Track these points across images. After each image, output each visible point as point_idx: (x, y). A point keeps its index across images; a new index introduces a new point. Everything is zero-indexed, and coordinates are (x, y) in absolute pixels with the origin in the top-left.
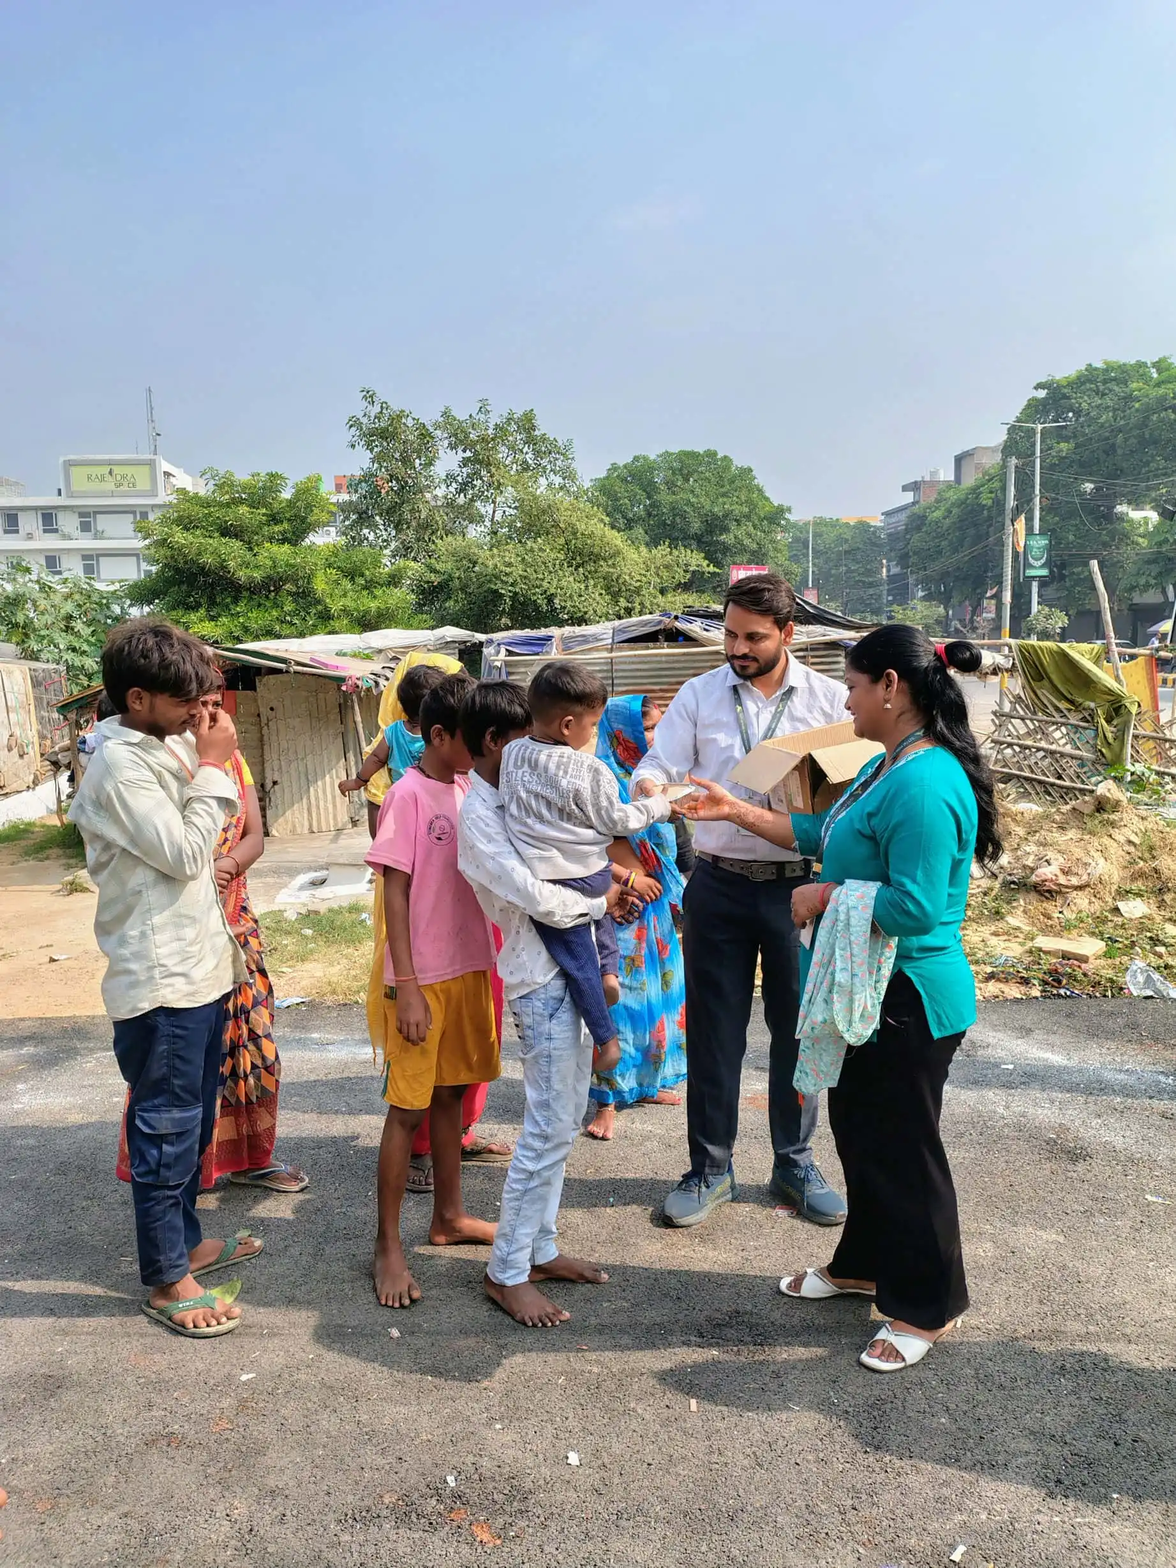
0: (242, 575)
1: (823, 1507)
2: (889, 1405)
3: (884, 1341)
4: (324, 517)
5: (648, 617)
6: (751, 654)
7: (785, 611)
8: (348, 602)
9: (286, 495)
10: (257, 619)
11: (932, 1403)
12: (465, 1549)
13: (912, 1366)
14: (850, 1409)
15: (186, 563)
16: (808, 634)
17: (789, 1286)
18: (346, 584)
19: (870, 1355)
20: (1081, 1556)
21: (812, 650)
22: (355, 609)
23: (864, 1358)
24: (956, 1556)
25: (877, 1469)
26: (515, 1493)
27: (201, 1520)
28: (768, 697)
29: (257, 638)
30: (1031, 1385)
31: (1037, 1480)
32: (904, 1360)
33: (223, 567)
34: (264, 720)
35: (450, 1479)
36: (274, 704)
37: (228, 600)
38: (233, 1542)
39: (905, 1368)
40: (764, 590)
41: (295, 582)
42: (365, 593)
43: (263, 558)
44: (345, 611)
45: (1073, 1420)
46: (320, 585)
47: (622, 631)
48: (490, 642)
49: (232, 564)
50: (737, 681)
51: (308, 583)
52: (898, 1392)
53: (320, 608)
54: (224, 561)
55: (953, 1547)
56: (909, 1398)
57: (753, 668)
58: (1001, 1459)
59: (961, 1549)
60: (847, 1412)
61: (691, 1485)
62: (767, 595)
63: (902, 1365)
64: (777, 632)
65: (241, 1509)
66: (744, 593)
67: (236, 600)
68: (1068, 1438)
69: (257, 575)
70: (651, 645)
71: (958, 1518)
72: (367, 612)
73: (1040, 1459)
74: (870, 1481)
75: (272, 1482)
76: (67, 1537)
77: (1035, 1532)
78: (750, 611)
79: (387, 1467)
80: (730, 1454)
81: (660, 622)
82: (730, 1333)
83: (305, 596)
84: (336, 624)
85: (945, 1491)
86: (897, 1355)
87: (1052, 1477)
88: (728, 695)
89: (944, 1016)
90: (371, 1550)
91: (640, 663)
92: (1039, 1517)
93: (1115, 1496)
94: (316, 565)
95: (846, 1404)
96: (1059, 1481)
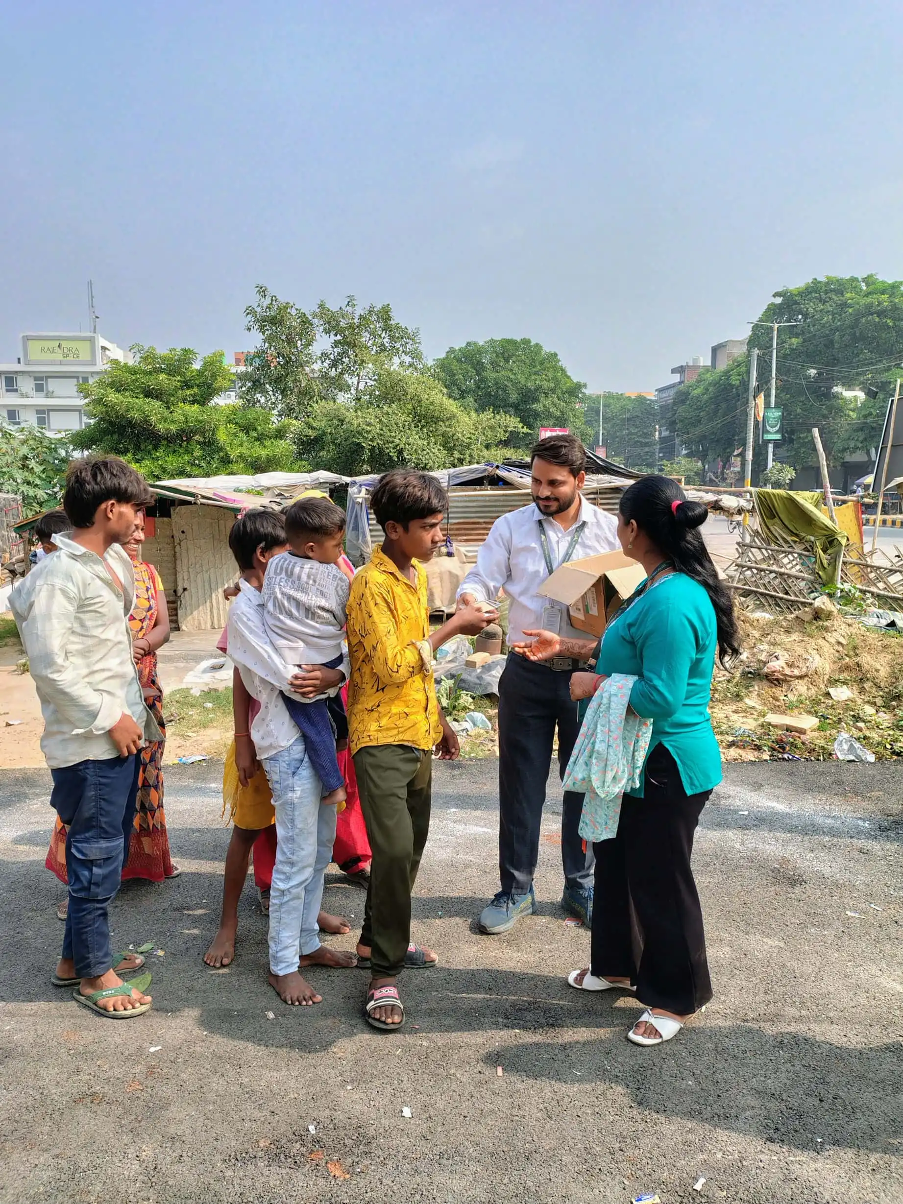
0: (161, 427)
1: (598, 1149)
2: (649, 1072)
3: (646, 1022)
4: (226, 384)
5: (475, 466)
6: (553, 496)
7: (578, 463)
8: (244, 450)
9: (197, 366)
10: (173, 462)
11: (682, 1070)
12: (321, 1182)
13: (667, 1041)
14: (620, 1074)
15: (117, 417)
16: (598, 481)
17: (576, 980)
18: (243, 436)
19: (634, 1033)
20: (793, 1186)
21: (601, 493)
22: (250, 456)
23: (631, 1035)
24: (698, 1186)
25: (639, 1120)
26: (361, 1138)
27: (116, 1160)
28: (566, 529)
29: (172, 477)
30: (757, 1056)
31: (761, 1128)
32: (661, 1037)
33: (147, 421)
34: (177, 541)
35: (311, 1128)
36: (185, 529)
37: (150, 447)
38: (141, 1177)
39: (662, 1043)
40: (561, 446)
41: (203, 434)
42: (257, 443)
43: (178, 415)
44: (241, 456)
45: (788, 1082)
46: (222, 437)
47: (456, 476)
48: (354, 483)
49: (153, 418)
50: (542, 517)
51: (213, 435)
52: (656, 1061)
53: (221, 454)
54: (147, 416)
55: (696, 1179)
56: (665, 1066)
57: (554, 506)
58: (733, 1112)
59: (702, 1181)
60: (617, 1077)
61: (497, 1133)
62: (564, 451)
63: (659, 1040)
64: (572, 479)
65: (148, 1152)
66: (546, 449)
67: (156, 448)
68: (784, 1097)
69: (173, 428)
70: (478, 487)
71: (700, 1157)
72: (258, 458)
73: (764, 1112)
74: (634, 1129)
75: (172, 1130)
76: (11, 1173)
77: (758, 1168)
78: (550, 462)
79: (263, 1119)
80: (527, 1109)
81: (485, 470)
82: (529, 1016)
83: (210, 445)
84: (234, 467)
85: (691, 1137)
86: (656, 1033)
87: (772, 1125)
88: (535, 527)
89: (694, 777)
90: (248, 1183)
91: (469, 501)
92: (762, 1157)
93: (819, 1140)
94: (219, 421)
95: (617, 1070)
96: (777, 1129)
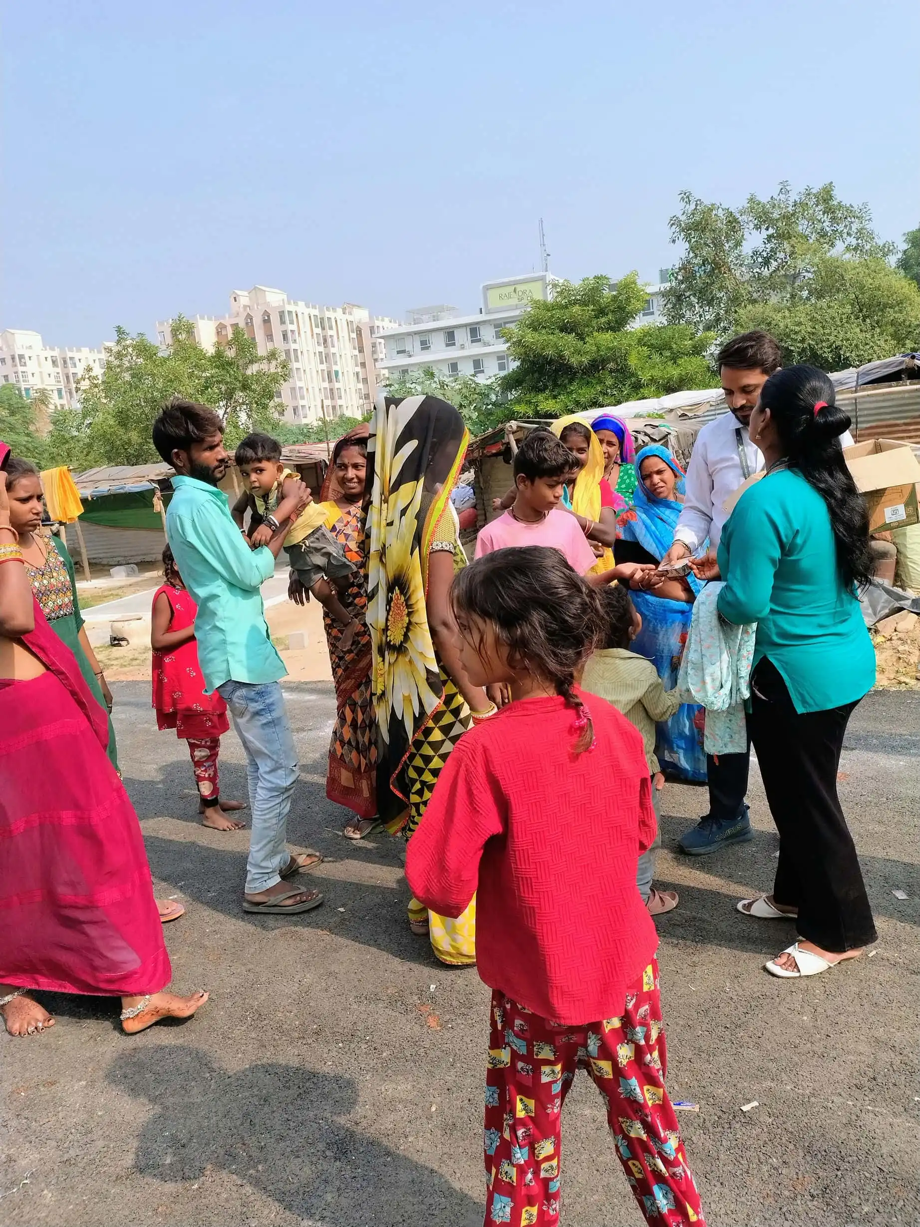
0: (574, 361)
2: (769, 1000)
3: (790, 955)
4: (639, 305)
5: (892, 359)
7: (771, 360)
8: (656, 373)
9: (607, 293)
10: (586, 394)
11: (805, 1005)
13: (807, 976)
14: (735, 998)
15: (534, 356)
17: (745, 906)
18: (656, 358)
19: (774, 963)
20: (852, 1131)
22: (661, 378)
24: (745, 1108)
25: (727, 1040)
29: (585, 408)
32: (799, 971)
33: (561, 357)
35: (433, 987)
37: (566, 381)
39: (797, 977)
41: (615, 360)
42: (670, 363)
43: (590, 346)
44: (653, 380)
46: (633, 362)
47: (866, 374)
49: (566, 353)
51: (626, 360)
52: (782, 992)
53: (633, 379)
54: (561, 351)
55: (749, 1101)
56: (788, 999)
58: (833, 1054)
59: (755, 1104)
60: (732, 998)
63: (797, 975)
67: (571, 381)
68: (906, 1051)
69: (585, 360)
70: (895, 383)
72: (670, 379)
73: (871, 1060)
74: (715, 1046)
77: (825, 1107)
79: (400, 973)
81: (902, 363)
82: (679, 930)
83: (623, 373)
84: (643, 391)
86: (796, 967)
87: (870, 1074)
88: (732, 437)
89: (807, 696)
91: (883, 401)
92: (835, 1099)
94: (630, 346)
95: (735, 993)
96: (874, 1079)
